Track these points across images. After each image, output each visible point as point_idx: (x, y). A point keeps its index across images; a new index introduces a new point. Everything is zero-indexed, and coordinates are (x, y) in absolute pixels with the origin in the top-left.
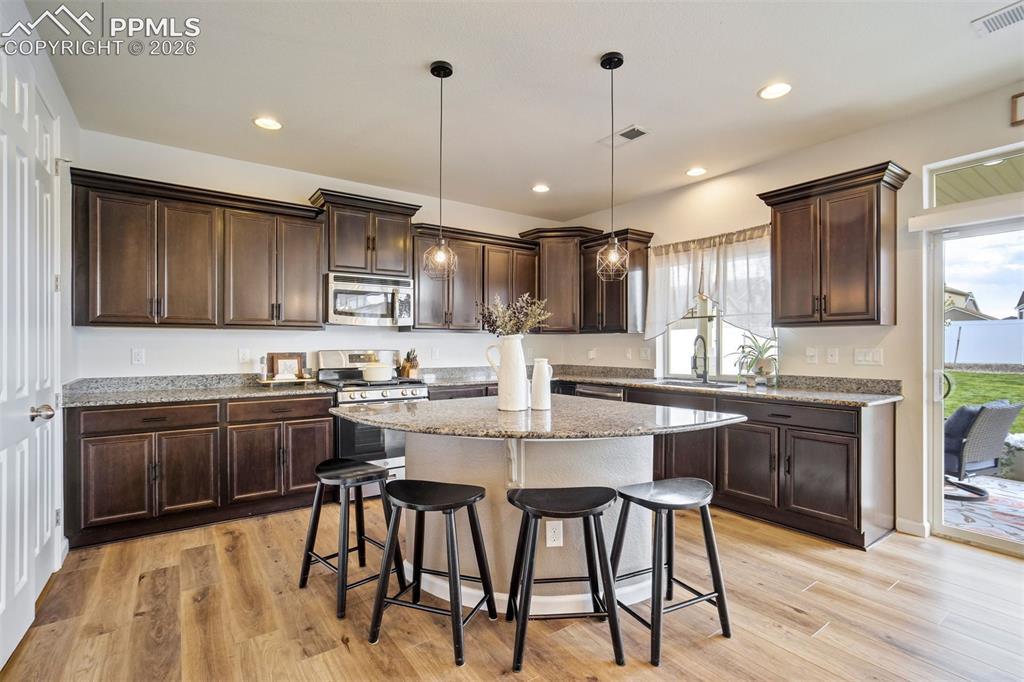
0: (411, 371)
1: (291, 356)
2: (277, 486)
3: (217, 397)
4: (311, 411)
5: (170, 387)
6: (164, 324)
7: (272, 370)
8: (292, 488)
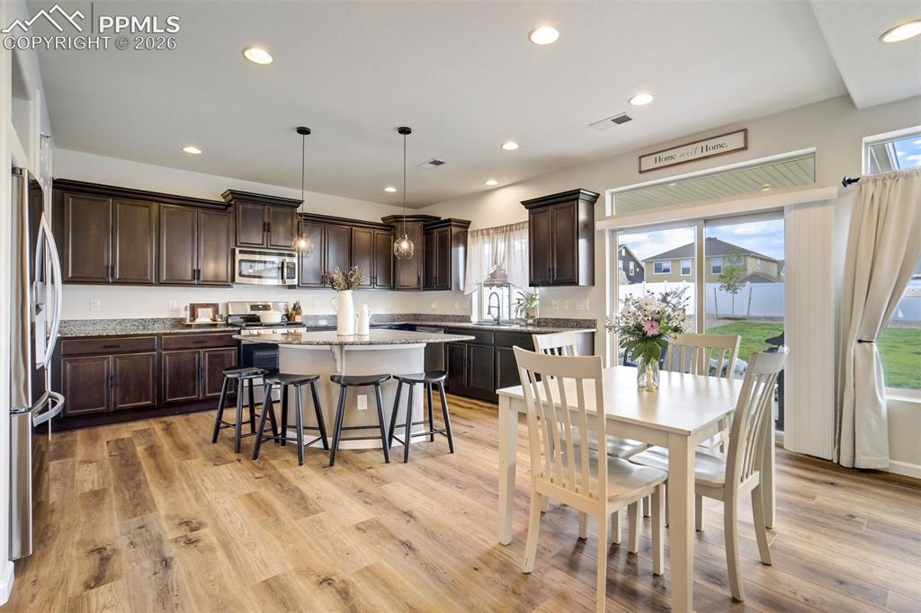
0: (297, 317)
1: (207, 306)
2: (197, 393)
3: (155, 332)
4: (221, 343)
5: (118, 327)
6: (116, 283)
7: (194, 316)
8: (208, 395)
